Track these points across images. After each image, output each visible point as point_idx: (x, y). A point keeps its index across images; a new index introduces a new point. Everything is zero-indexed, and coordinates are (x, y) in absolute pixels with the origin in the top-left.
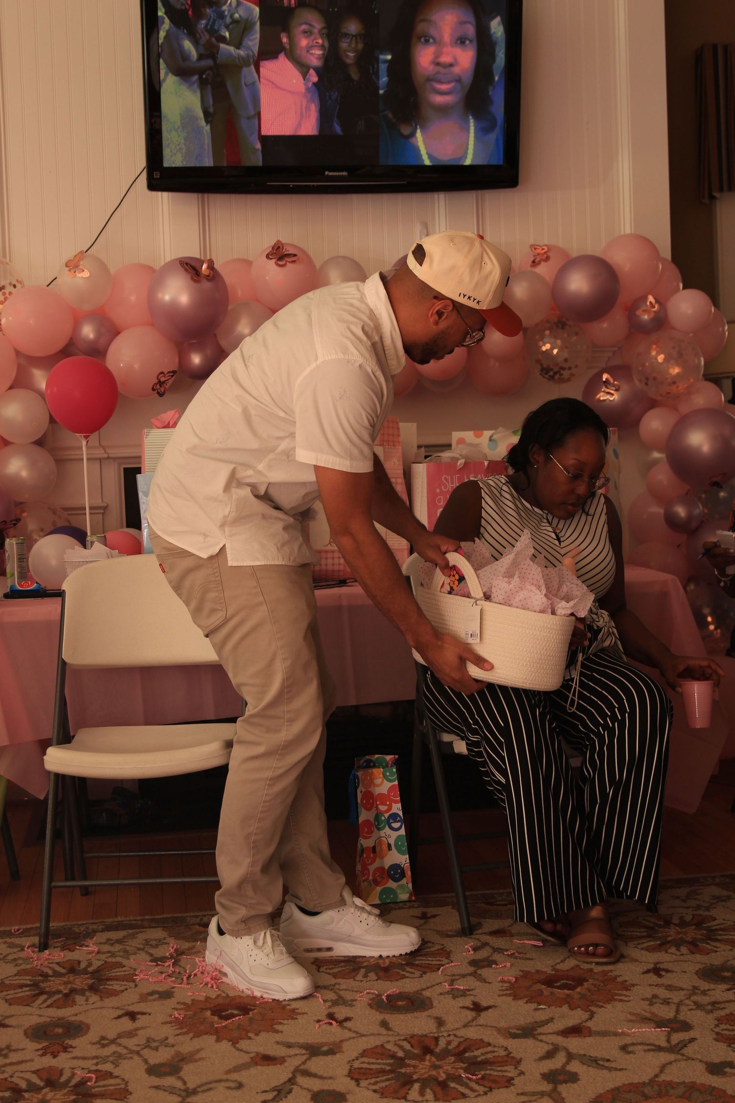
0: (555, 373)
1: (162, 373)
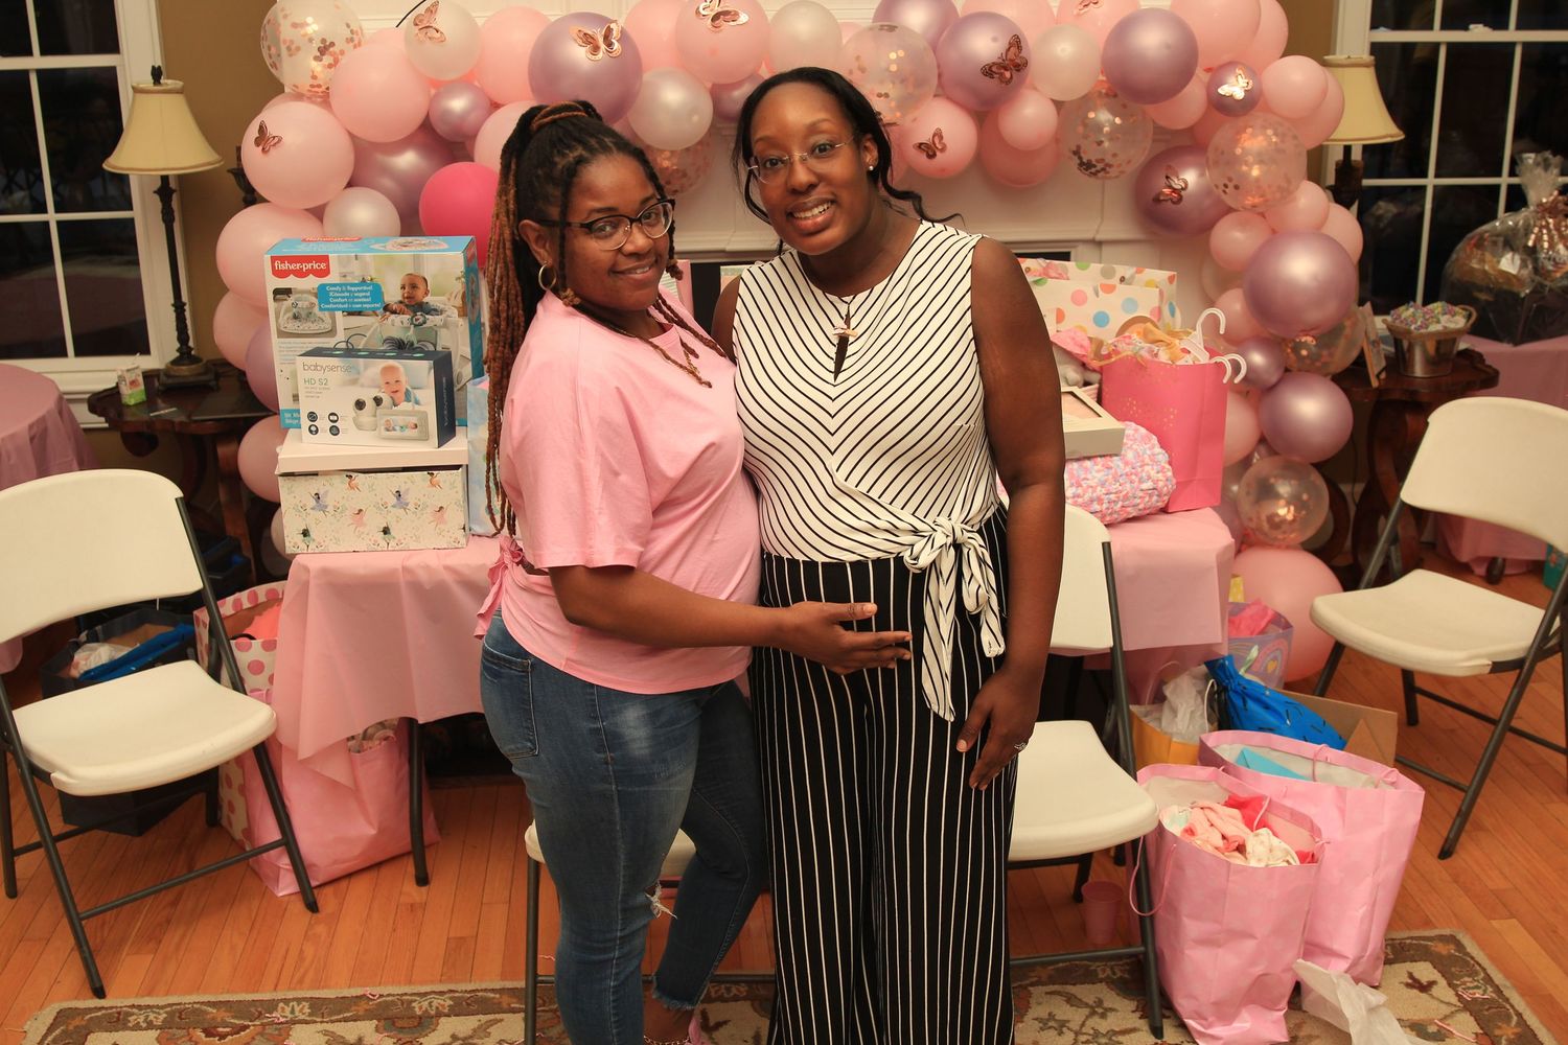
0: (1098, 172)
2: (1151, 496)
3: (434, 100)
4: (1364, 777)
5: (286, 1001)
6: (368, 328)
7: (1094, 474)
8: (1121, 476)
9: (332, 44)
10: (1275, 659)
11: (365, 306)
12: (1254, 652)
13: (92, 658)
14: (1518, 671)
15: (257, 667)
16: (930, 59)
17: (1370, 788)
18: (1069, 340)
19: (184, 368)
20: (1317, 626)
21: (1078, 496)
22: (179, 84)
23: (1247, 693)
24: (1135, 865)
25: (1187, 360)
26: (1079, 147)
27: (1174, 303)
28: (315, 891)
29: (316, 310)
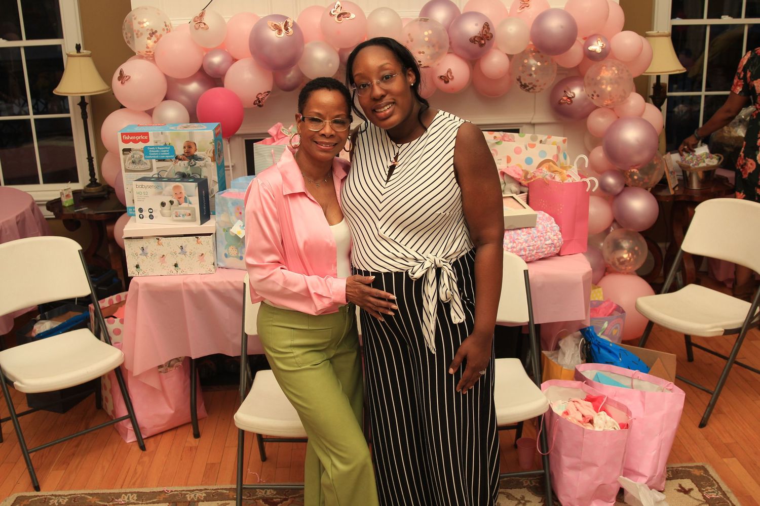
0: (530, 89)
1: (261, 94)
2: (551, 247)
3: (205, 58)
4: (657, 386)
5: (126, 493)
6: (168, 167)
7: (523, 237)
8: (535, 237)
9: (156, 32)
10: (616, 328)
11: (166, 157)
12: (606, 325)
13: (42, 327)
14: (738, 334)
15: (118, 332)
16: (445, 35)
17: (660, 392)
18: (512, 171)
19: (92, 188)
20: (639, 312)
21: (514, 248)
22: (89, 52)
23: (601, 345)
24: (540, 429)
25: (570, 180)
26: (520, 77)
27: (566, 153)
28: (145, 441)
29: (143, 159)
